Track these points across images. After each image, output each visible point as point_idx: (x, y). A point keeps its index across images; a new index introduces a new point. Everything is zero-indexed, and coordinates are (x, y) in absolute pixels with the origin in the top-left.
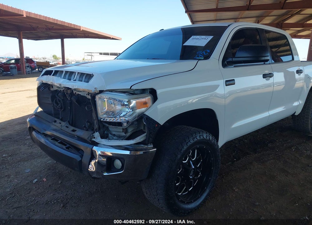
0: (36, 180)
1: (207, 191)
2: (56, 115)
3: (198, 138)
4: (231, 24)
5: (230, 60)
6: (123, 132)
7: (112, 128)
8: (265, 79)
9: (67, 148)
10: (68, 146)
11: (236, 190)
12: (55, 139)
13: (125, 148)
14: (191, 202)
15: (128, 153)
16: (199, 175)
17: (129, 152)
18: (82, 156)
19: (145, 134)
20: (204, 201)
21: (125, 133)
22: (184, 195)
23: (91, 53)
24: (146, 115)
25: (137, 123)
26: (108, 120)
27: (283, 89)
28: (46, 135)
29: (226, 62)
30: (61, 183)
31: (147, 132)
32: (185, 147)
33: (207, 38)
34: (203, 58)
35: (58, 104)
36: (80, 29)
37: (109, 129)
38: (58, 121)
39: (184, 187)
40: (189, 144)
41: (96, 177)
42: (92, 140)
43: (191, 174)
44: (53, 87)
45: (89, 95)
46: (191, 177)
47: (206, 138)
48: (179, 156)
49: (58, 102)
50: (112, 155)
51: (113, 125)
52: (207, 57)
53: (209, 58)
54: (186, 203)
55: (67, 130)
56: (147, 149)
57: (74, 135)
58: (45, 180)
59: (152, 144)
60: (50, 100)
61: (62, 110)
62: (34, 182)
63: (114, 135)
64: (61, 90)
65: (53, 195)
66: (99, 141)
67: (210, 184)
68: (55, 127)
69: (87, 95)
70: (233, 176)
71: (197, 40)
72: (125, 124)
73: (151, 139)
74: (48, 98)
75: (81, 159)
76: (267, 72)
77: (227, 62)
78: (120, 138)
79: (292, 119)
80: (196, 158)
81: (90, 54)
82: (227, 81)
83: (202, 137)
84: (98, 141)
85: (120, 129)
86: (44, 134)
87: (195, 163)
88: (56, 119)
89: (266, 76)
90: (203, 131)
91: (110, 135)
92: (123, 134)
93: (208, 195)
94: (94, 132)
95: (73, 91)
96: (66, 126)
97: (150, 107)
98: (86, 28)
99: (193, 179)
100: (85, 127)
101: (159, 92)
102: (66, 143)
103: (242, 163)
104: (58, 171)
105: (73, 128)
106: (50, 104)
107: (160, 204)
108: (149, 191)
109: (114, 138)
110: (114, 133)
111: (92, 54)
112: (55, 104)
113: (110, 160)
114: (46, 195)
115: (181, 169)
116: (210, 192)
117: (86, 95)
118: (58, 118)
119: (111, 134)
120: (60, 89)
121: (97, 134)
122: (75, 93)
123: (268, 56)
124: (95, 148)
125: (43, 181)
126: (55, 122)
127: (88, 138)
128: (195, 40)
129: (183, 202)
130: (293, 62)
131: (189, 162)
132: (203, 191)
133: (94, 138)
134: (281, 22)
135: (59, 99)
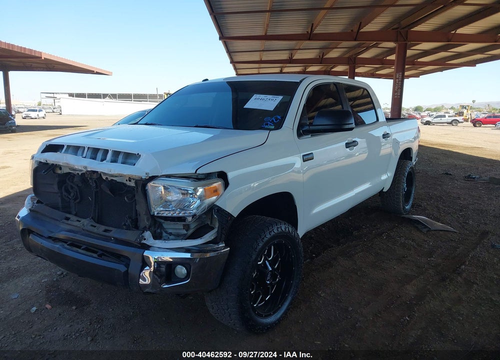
0: (35, 308)
1: (290, 298)
2: (66, 209)
3: (276, 231)
4: (304, 79)
5: (307, 128)
6: (184, 229)
7: (167, 225)
8: (348, 149)
9: (100, 256)
10: (100, 252)
11: (322, 295)
12: (74, 244)
13: (187, 250)
14: (270, 315)
15: (188, 255)
16: (278, 280)
17: (190, 254)
18: (127, 266)
19: (216, 230)
20: (285, 313)
21: (187, 231)
22: (261, 306)
23: (53, 93)
24: (217, 206)
25: (205, 216)
26: (165, 215)
27: (367, 158)
28: (56, 240)
29: (301, 131)
30: (76, 309)
31: (218, 227)
32: (261, 245)
33: (274, 99)
34: (273, 127)
35: (69, 193)
36: (41, 58)
37: (163, 227)
38: (73, 218)
39: (260, 296)
40: (266, 239)
41: (151, 291)
42: (142, 242)
43: (268, 278)
44: (61, 169)
45: (130, 181)
46: (268, 282)
47: (285, 230)
48: (254, 257)
49: (71, 191)
50: (172, 260)
51: (171, 221)
52: (279, 126)
53: (281, 128)
54: (264, 317)
55: (95, 230)
56: (219, 249)
57: (109, 237)
58: (48, 306)
59: (223, 242)
60: (56, 187)
61: (78, 201)
62: (33, 312)
63: (171, 234)
64: (78, 174)
65: (70, 326)
66: (151, 244)
67: (292, 290)
68: (68, 227)
69: (127, 180)
70: (315, 277)
71: (262, 102)
72: (190, 219)
73: (223, 236)
74: (52, 184)
75: (126, 269)
76: (350, 140)
77: (303, 130)
78: (179, 237)
79: (379, 196)
80: (273, 256)
81: (52, 95)
82: (304, 156)
83: (280, 230)
84: (151, 242)
85: (180, 225)
86: (50, 237)
87: (272, 263)
88: (68, 216)
89: (350, 145)
90: (281, 221)
91: (164, 234)
92: (184, 232)
93: (291, 304)
94: (143, 232)
95: (101, 175)
96: (90, 225)
97: (221, 195)
98: (51, 55)
99: (271, 284)
100: (125, 225)
101: (230, 176)
102: (95, 250)
103: (323, 259)
104: (64, 292)
105: (103, 227)
106: (55, 193)
107: (231, 320)
108: (217, 304)
109: (171, 237)
110: (170, 231)
111: (55, 95)
112: (64, 193)
113: (170, 266)
114: (58, 328)
115: (256, 273)
116: (293, 299)
117: (125, 182)
118: (70, 213)
119: (166, 232)
120: (77, 172)
121: (148, 234)
122: (107, 178)
123: (352, 124)
124: (146, 253)
125: (46, 308)
126: (68, 219)
127: (136, 240)
128: (259, 102)
129: (261, 316)
130: (377, 123)
131: (264, 263)
132: (284, 299)
133: (145, 239)
134: (354, 56)
135: (71, 186)
